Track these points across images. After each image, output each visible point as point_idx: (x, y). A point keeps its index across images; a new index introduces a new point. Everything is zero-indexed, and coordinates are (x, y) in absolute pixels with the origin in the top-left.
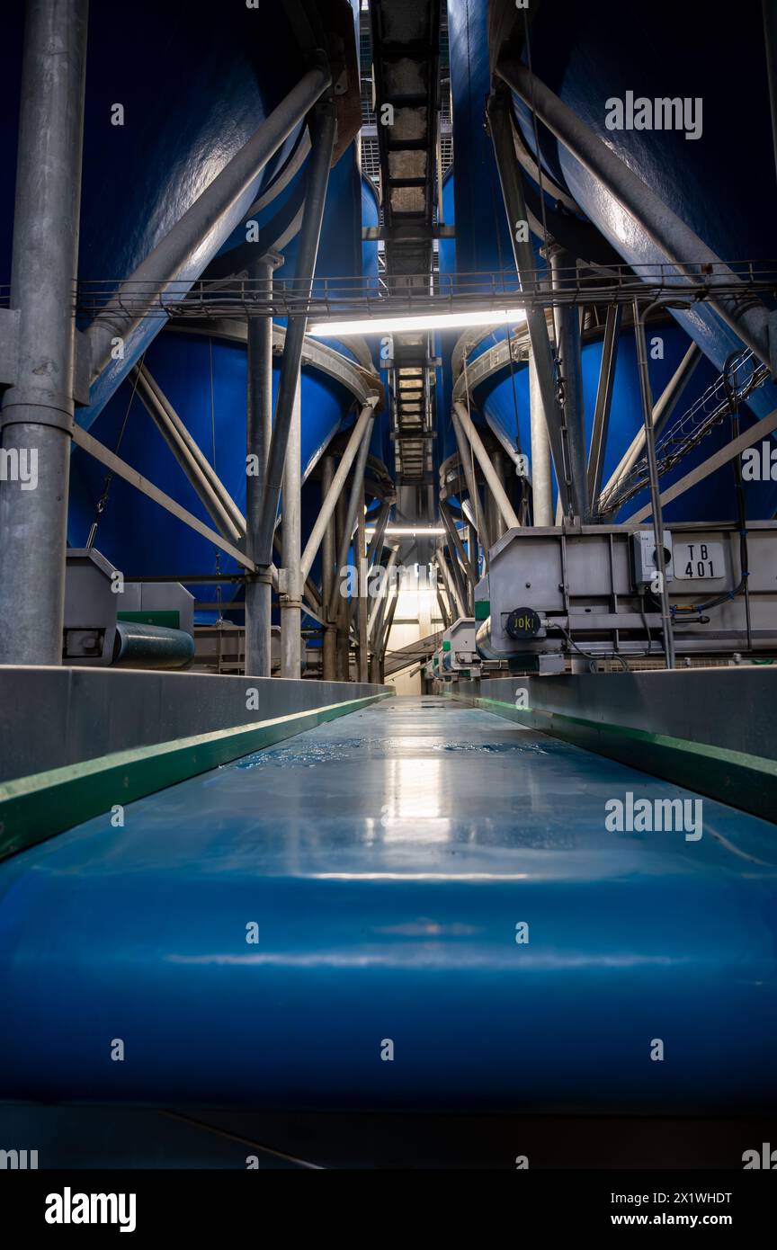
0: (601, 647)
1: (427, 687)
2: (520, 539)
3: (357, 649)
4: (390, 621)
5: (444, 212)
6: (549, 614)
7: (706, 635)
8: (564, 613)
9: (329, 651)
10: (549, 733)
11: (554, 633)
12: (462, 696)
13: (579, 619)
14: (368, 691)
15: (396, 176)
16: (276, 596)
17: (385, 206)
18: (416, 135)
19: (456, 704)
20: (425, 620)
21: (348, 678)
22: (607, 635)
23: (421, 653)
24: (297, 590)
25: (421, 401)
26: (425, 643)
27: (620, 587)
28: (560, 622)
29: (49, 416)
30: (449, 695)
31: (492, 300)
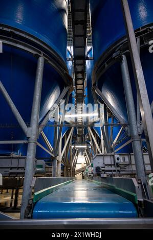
0: (110, 173)
1: (83, 178)
2: (97, 156)
4: (76, 164)
5: (86, 93)
6: (102, 167)
7: (126, 171)
8: (104, 167)
9: (65, 171)
10: (103, 187)
11: (103, 170)
12: (90, 180)
13: (107, 168)
17: (76, 93)
20: (83, 163)
22: (111, 171)
23: (82, 170)
24: (60, 160)
26: (83, 168)
27: (113, 163)
28: (104, 169)
30: (88, 179)
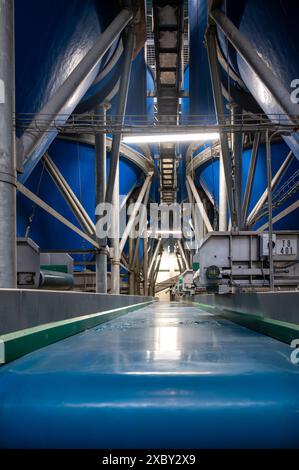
0: (245, 282)
1: (173, 298)
2: (213, 237)
3: (143, 282)
4: (158, 270)
5: (184, 85)
6: (224, 268)
7: (287, 278)
8: (230, 268)
9: (132, 283)
10: (221, 317)
11: (225, 277)
12: (187, 302)
13: (236, 270)
14: (147, 299)
15: (162, 66)
16: (109, 259)
17: (157, 81)
18: (172, 46)
19: (184, 305)
20: (172, 270)
21: (139, 294)
22: (248, 277)
23: (170, 284)
24: (118, 257)
25: (172, 174)
26: (172, 279)
27: (254, 257)
28: (228, 272)
29: (6, 177)
30: (181, 301)
31: (205, 128)
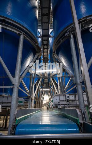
0: (63, 106)
1: (47, 108)
2: (56, 95)
3: (39, 104)
4: (43, 100)
7: (73, 104)
9: (36, 104)
10: (59, 114)
11: (59, 104)
13: (61, 103)
14: (41, 109)
16: (32, 99)
19: (51, 111)
20: (47, 100)
21: (38, 108)
22: (64, 104)
23: (47, 104)
24: (34, 98)
26: (47, 103)
27: (65, 100)
30: (50, 110)
